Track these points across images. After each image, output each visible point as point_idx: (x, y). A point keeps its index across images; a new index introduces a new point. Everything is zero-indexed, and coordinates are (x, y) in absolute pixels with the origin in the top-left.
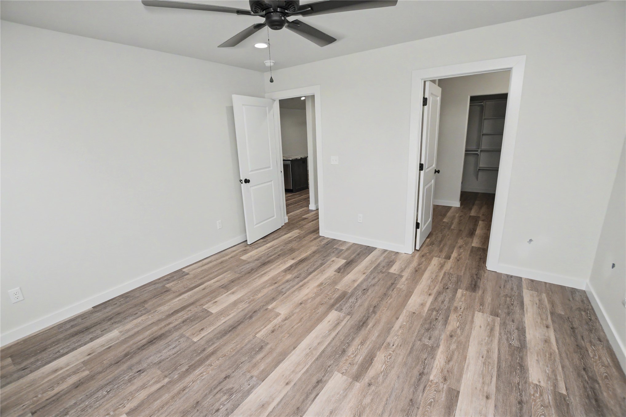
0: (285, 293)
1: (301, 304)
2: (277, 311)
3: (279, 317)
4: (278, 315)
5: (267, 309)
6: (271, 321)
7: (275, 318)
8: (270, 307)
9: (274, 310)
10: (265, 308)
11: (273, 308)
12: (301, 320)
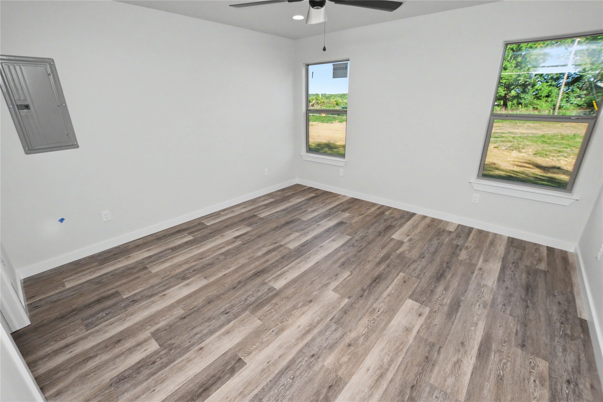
0: (331, 320)
1: (311, 301)
2: (337, 294)
3: (334, 287)
4: (335, 290)
5: (349, 298)
6: (341, 284)
7: (337, 287)
8: (346, 300)
9: (340, 296)
10: (352, 300)
11: (342, 298)
12: (312, 282)
